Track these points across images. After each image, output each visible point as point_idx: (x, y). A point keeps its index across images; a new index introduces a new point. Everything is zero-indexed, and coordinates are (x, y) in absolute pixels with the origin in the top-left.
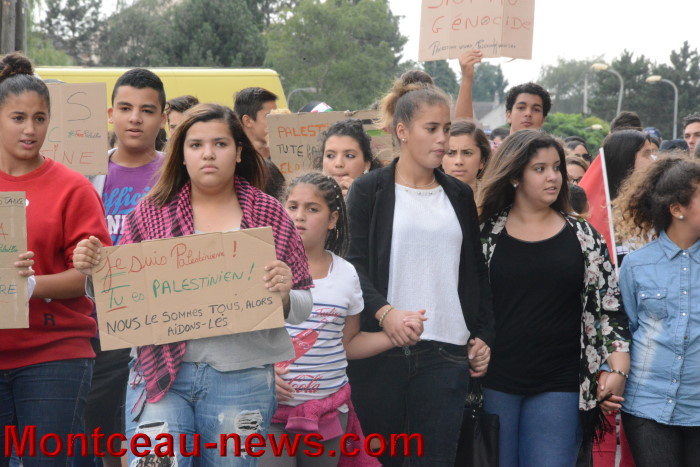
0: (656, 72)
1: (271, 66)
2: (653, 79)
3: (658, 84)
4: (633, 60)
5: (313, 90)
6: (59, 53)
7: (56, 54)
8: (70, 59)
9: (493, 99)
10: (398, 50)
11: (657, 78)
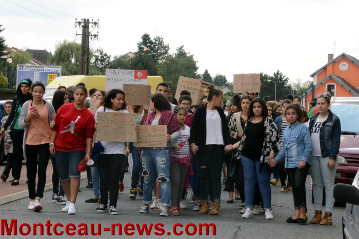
0: (270, 79)
1: (159, 75)
2: (269, 81)
3: (270, 82)
4: (263, 75)
5: (171, 82)
6: (98, 72)
7: (97, 72)
8: (101, 73)
9: (223, 85)
10: (196, 71)
11: (270, 80)
